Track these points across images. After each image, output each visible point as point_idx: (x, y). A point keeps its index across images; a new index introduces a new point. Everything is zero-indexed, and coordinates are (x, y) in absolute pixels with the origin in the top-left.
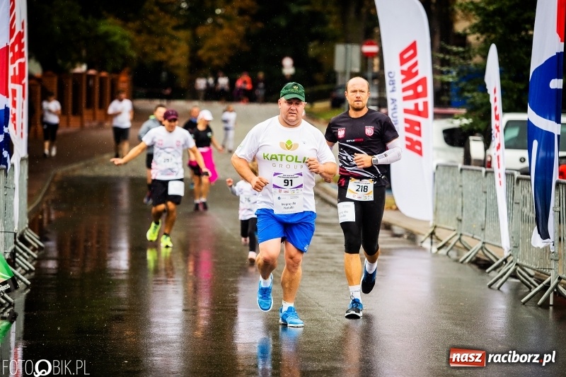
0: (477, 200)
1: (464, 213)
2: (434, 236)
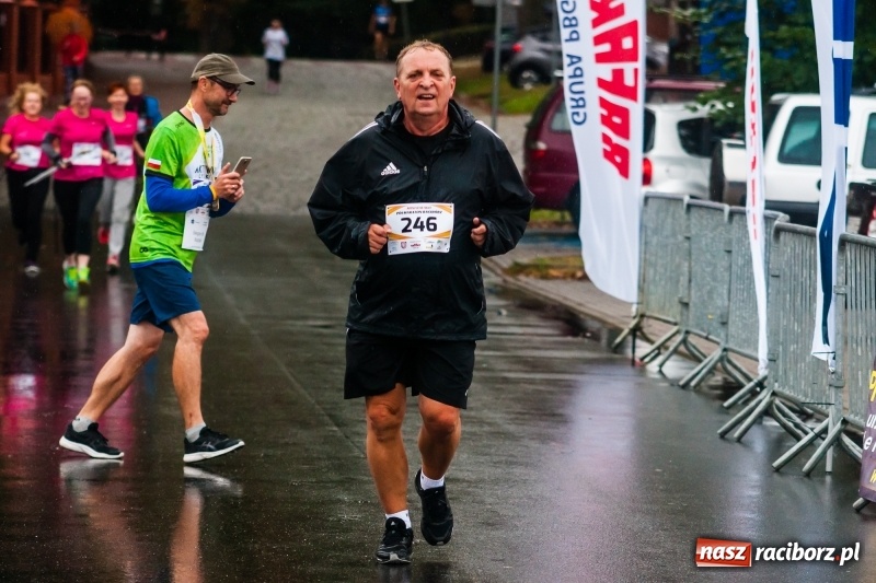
0: (715, 266)
1: (693, 292)
2: (639, 335)
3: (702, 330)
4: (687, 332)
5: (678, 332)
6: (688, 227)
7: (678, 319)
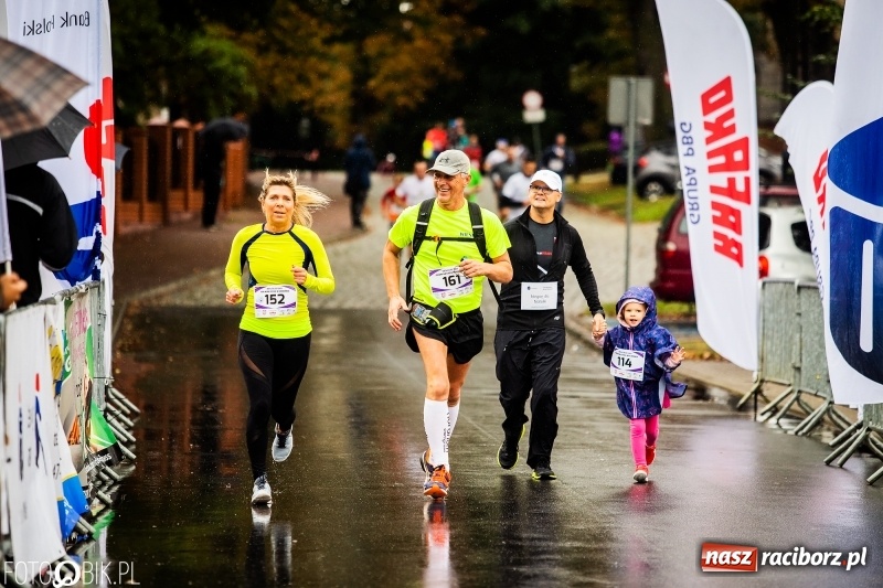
1: (804, 357)
2: (759, 397)
3: (812, 388)
4: (800, 392)
5: (791, 392)
6: (799, 304)
7: (792, 381)
